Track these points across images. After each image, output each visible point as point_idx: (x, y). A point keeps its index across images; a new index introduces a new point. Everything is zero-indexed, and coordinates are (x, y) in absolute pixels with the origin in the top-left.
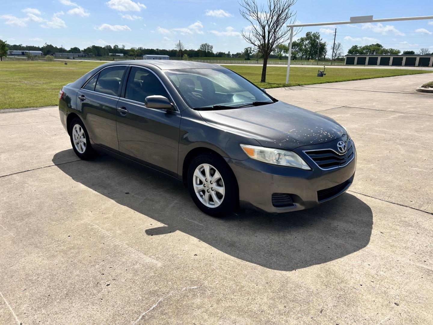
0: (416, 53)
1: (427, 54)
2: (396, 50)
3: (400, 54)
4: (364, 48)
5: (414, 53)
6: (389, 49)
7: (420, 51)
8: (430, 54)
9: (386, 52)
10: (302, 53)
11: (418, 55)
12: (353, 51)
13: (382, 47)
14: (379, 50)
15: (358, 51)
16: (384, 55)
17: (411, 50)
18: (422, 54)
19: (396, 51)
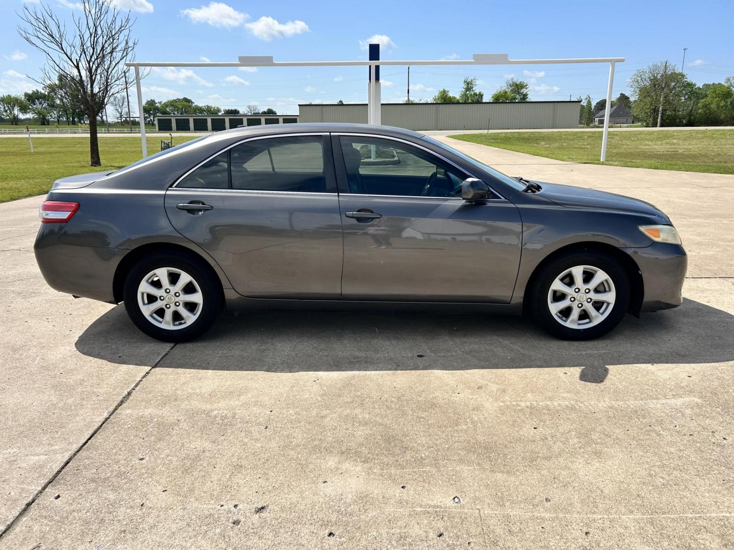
0: (241, 112)
1: (254, 114)
2: (215, 107)
3: (220, 114)
4: (166, 105)
5: (239, 112)
6: (205, 106)
7: (246, 109)
8: (258, 113)
9: (200, 110)
10: (59, 112)
11: (245, 115)
12: (149, 108)
13: (192, 102)
14: (190, 106)
15: (157, 109)
16: (200, 116)
17: (233, 109)
18: (250, 114)
19: (214, 110)
